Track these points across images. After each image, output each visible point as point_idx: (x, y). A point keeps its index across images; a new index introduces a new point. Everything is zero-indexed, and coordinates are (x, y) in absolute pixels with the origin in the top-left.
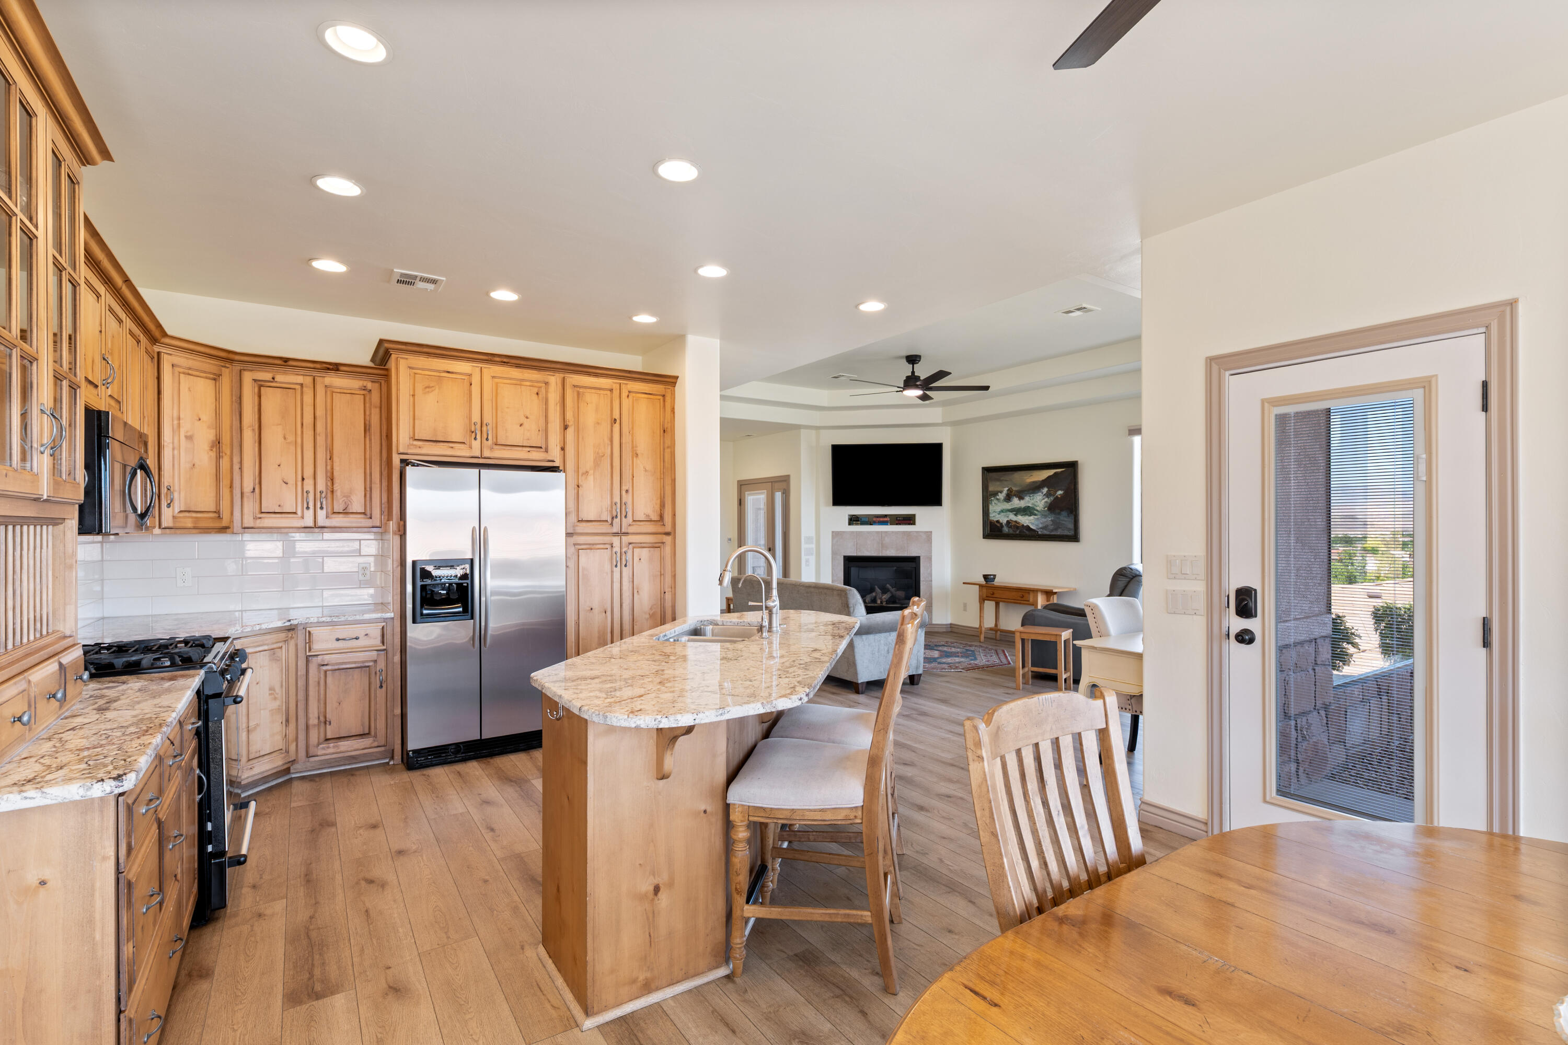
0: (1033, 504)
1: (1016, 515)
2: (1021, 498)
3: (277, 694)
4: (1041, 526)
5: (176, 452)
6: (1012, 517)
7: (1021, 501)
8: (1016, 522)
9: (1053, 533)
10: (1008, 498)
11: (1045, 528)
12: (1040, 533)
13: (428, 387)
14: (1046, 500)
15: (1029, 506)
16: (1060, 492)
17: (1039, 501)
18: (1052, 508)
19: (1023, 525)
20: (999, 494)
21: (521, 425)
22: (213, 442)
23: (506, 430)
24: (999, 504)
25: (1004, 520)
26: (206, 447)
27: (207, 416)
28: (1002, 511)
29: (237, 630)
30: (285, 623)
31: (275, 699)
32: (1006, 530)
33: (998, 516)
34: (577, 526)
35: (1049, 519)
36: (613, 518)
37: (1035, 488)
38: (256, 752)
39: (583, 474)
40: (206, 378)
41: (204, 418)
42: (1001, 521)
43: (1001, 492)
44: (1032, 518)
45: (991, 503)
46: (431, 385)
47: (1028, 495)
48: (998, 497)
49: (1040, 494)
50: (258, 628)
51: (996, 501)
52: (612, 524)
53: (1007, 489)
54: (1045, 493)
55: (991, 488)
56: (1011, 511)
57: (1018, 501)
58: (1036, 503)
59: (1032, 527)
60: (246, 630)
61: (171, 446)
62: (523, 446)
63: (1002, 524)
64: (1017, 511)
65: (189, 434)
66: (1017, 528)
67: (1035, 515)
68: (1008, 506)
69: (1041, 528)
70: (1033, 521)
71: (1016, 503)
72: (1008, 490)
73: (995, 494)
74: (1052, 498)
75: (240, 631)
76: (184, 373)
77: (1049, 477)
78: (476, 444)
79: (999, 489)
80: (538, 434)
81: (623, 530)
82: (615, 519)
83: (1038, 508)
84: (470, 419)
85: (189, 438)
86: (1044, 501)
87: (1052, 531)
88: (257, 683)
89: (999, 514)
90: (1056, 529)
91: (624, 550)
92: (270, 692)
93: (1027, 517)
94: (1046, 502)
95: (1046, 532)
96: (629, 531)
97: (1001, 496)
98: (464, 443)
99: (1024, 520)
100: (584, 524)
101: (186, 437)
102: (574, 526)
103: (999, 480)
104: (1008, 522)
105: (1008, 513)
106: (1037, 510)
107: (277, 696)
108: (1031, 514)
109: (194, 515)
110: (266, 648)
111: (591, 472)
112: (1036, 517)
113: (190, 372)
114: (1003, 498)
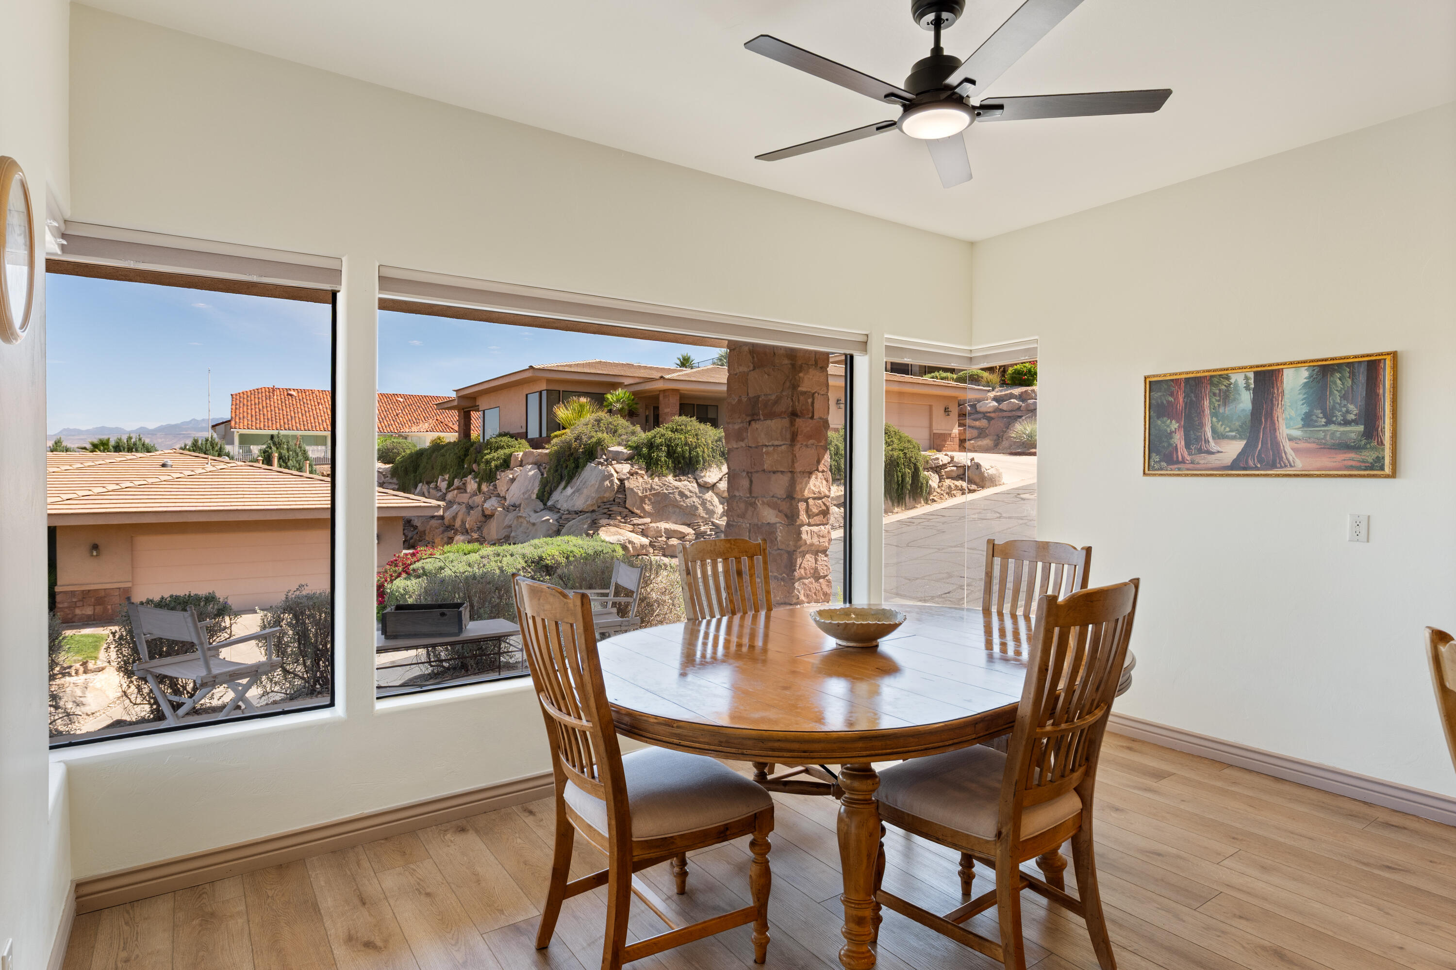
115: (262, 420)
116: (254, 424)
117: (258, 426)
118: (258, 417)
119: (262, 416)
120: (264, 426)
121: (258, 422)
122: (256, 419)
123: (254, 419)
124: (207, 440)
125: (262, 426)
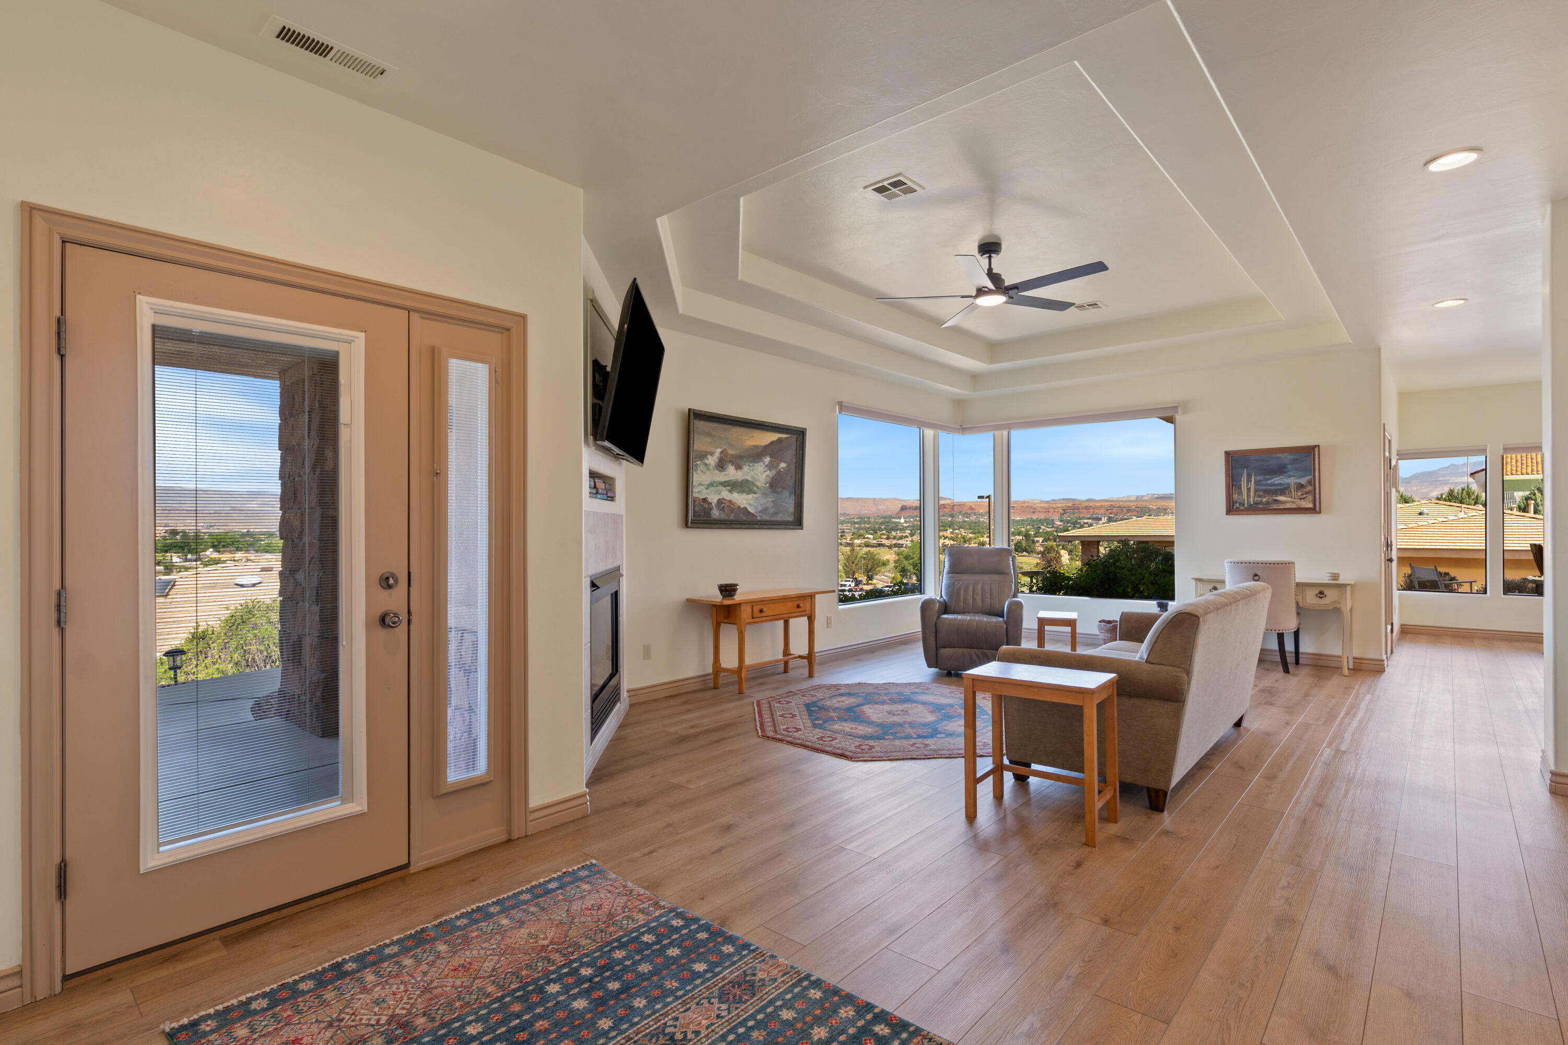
0: (753, 477)
1: (730, 491)
2: (738, 467)
4: (760, 508)
6: (725, 494)
7: (739, 471)
8: (730, 501)
9: (773, 519)
10: (721, 466)
11: (765, 510)
12: (759, 518)
14: (768, 473)
15: (748, 480)
16: (783, 465)
17: (760, 473)
18: (774, 484)
19: (739, 507)
20: (709, 457)
24: (708, 473)
25: (713, 499)
28: (711, 485)
32: (716, 513)
33: (705, 491)
35: (768, 501)
37: (755, 455)
42: (710, 500)
43: (712, 454)
44: (750, 496)
45: (696, 470)
47: (747, 464)
48: (706, 461)
49: (762, 464)
51: (704, 468)
53: (719, 450)
54: (766, 463)
55: (699, 444)
56: (725, 484)
57: (735, 471)
58: (756, 476)
59: (751, 510)
63: (711, 503)
64: (733, 486)
66: (732, 511)
67: (755, 493)
68: (721, 477)
69: (760, 512)
70: (751, 502)
71: (732, 473)
72: (721, 453)
73: (703, 456)
74: (774, 472)
77: (772, 443)
79: (709, 449)
83: (758, 484)
86: (765, 474)
87: (772, 515)
89: (707, 488)
90: (776, 513)
93: (744, 496)
94: (768, 476)
95: (766, 518)
97: (712, 460)
99: (741, 500)
103: (709, 435)
104: (720, 502)
105: (721, 488)
106: (757, 487)
108: (750, 491)
112: (755, 496)
114: (714, 464)
115: (1530, 464)
116: (1519, 469)
117: (1524, 471)
118: (1524, 462)
119: (1529, 460)
120: (1532, 470)
121: (1524, 466)
122: (1522, 464)
123: (1519, 464)
124: (1463, 490)
125: (1529, 471)
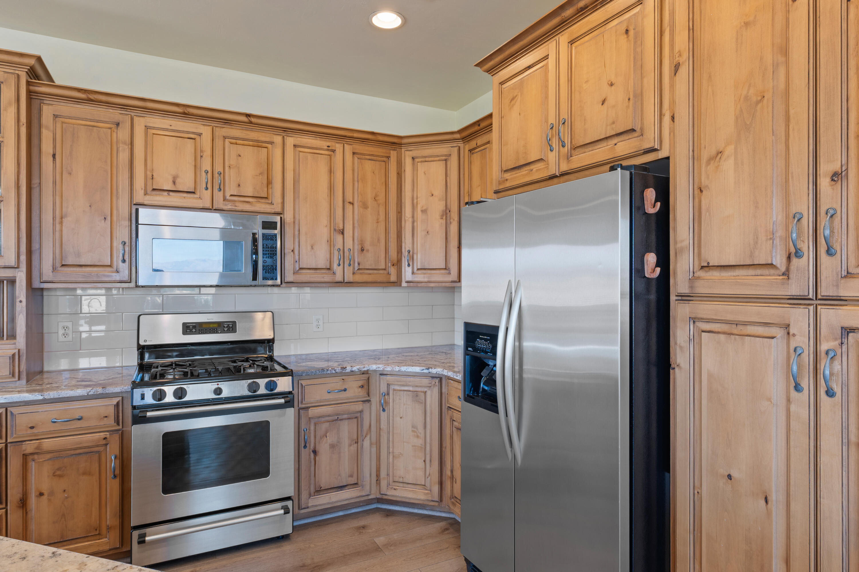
3: (420, 433)
5: (415, 224)
13: (513, 99)
21: (603, 102)
22: (443, 211)
23: (585, 120)
26: (438, 216)
27: (439, 190)
29: (379, 368)
30: (423, 370)
31: (418, 437)
34: (699, 278)
36: (789, 258)
38: (400, 477)
39: (711, 159)
40: (439, 160)
41: (436, 193)
46: (515, 95)
50: (397, 370)
52: (786, 274)
60: (387, 369)
61: (411, 220)
62: (607, 138)
65: (424, 208)
75: (381, 369)
76: (421, 162)
78: (552, 157)
80: (628, 107)
81: (823, 292)
82: (795, 261)
84: (547, 121)
85: (424, 211)
88: (401, 418)
91: (824, 347)
92: (413, 429)
96: (843, 293)
98: (542, 159)
100: (716, 274)
101: (422, 211)
102: (693, 280)
107: (419, 435)
109: (429, 272)
110: (411, 389)
111: (730, 150)
113: (427, 159)
